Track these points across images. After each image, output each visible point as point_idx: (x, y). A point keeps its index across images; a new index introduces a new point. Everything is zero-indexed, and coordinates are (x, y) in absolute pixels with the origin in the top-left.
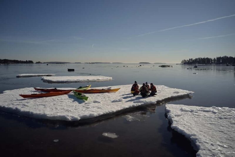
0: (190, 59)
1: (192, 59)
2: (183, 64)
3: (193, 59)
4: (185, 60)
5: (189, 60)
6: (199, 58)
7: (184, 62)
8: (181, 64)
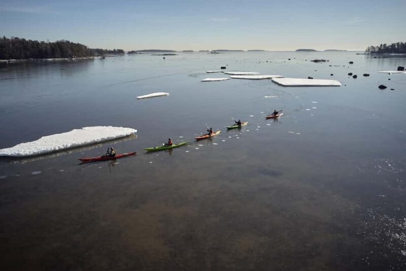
0: (382, 45)
1: (385, 45)
2: (368, 54)
3: (387, 45)
4: (373, 47)
5: (379, 46)
6: (398, 44)
7: (371, 50)
8: (365, 54)
